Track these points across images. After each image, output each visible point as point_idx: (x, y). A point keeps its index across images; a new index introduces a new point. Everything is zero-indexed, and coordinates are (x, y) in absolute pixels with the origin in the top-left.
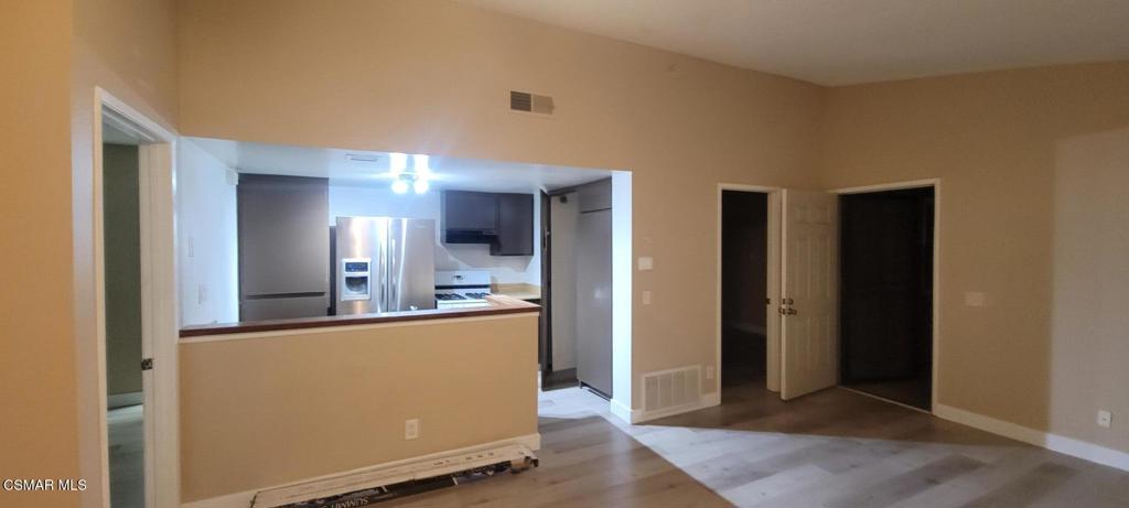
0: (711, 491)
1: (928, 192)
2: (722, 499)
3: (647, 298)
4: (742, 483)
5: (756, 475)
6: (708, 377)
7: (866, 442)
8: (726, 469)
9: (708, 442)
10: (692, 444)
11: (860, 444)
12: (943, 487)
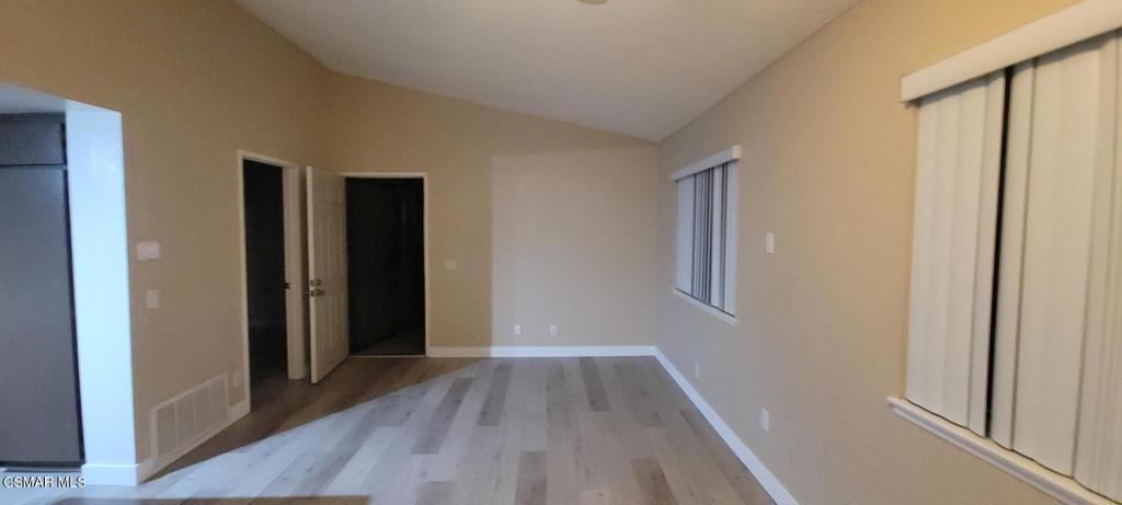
0: (311, 498)
1: (420, 182)
2: (326, 499)
3: (152, 299)
4: (336, 473)
5: (341, 460)
6: (235, 385)
7: (402, 392)
8: (310, 470)
9: (267, 455)
10: (249, 466)
11: (398, 396)
12: (465, 402)
